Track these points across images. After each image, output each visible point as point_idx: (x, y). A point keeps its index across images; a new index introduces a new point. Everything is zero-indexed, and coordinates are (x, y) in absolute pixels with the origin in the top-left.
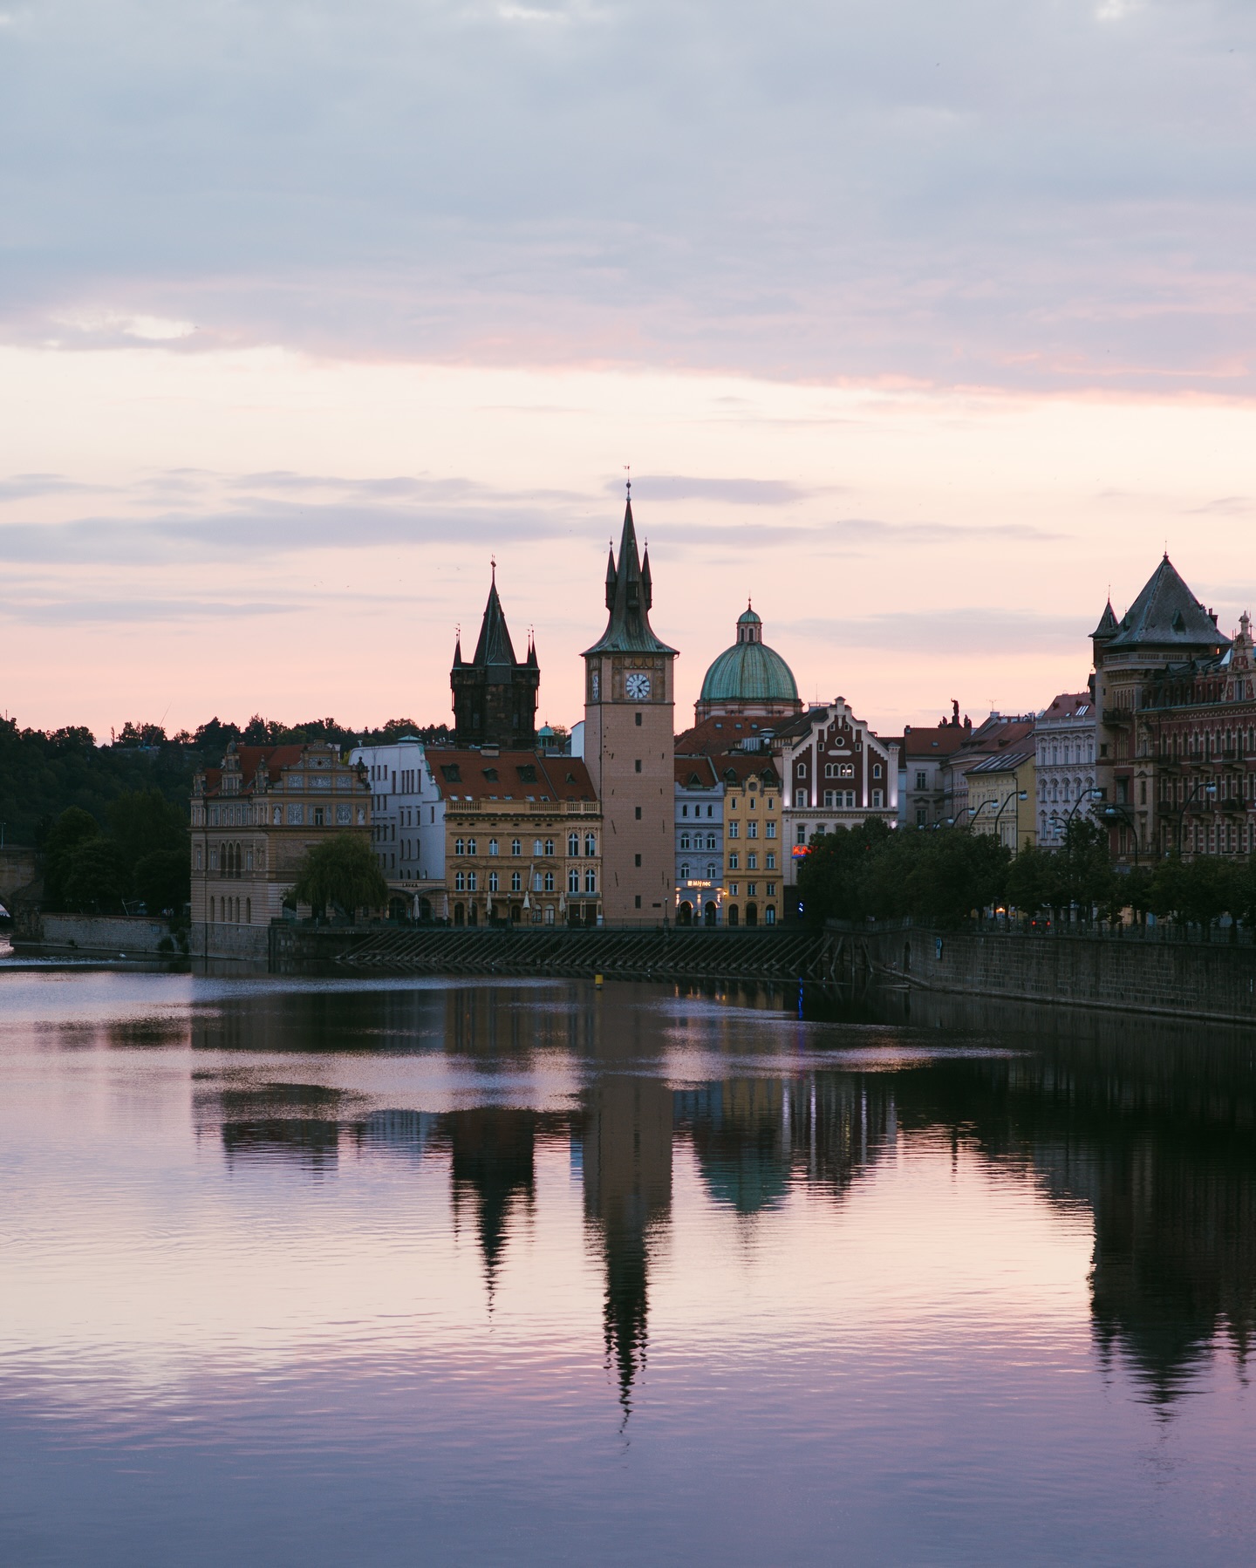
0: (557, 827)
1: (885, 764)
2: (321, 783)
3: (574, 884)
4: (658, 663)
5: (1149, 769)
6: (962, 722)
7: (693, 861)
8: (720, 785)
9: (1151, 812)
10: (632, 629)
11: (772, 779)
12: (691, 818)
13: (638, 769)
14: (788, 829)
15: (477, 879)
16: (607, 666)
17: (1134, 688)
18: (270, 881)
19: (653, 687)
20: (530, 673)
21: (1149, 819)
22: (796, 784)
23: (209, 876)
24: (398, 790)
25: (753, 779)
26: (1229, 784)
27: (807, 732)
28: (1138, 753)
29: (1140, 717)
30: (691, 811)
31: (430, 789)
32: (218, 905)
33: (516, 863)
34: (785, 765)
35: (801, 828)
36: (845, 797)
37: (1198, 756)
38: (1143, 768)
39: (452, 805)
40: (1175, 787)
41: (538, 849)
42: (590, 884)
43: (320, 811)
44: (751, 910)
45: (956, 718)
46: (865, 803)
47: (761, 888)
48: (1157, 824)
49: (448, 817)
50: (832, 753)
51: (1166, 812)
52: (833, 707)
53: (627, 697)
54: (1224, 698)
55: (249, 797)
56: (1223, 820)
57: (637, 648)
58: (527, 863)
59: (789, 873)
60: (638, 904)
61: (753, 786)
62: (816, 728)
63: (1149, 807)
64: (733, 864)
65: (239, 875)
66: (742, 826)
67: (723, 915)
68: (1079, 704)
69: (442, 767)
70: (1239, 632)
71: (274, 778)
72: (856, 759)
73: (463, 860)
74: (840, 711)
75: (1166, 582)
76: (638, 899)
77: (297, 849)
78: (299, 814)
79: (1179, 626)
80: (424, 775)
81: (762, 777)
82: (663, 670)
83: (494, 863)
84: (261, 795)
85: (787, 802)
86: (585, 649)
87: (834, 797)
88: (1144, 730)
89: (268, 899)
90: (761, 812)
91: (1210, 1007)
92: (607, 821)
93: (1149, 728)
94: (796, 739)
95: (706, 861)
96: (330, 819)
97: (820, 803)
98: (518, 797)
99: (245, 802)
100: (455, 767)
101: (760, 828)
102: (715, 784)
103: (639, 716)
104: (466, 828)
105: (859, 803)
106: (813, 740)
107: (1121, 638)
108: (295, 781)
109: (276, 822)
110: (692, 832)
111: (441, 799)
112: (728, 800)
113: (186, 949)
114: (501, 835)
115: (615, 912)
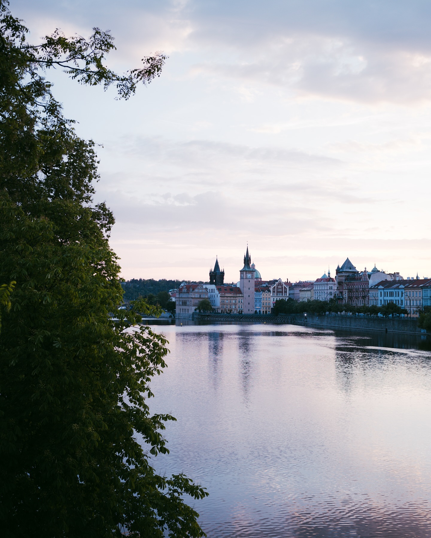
0: (237, 298)
1: (287, 289)
2: (200, 291)
3: (239, 307)
4: (252, 272)
5: (347, 291)
6: (289, 282)
7: (257, 304)
8: (261, 292)
9: (347, 298)
10: (248, 267)
11: (269, 291)
12: (257, 297)
13: (249, 289)
14: (272, 299)
15: (225, 306)
16: (244, 273)
17: (344, 278)
18: (193, 306)
19: (251, 276)
20: (223, 273)
21: (347, 299)
22: (273, 292)
23: (180, 305)
24: (210, 292)
25: (266, 291)
26: (362, 293)
27: (275, 284)
28: (344, 288)
29: (344, 283)
30: (257, 296)
31: (217, 292)
32: (181, 310)
33: (230, 304)
34: (271, 289)
35: (274, 299)
36: (280, 294)
37: (356, 289)
38: (345, 291)
39: (221, 295)
40: (351, 294)
41: (234, 302)
42: (242, 307)
43: (200, 295)
44: (266, 312)
45: (287, 281)
46: (284, 295)
47: (268, 308)
48: (348, 299)
49: (220, 296)
50: (278, 287)
51: (350, 298)
52: (279, 280)
53: (247, 278)
54: (362, 280)
55: (189, 293)
56: (361, 299)
57: (249, 270)
58: (232, 304)
59: (272, 306)
60: (249, 311)
61: (266, 292)
62: (276, 283)
63: (347, 297)
64: (263, 304)
65: (186, 305)
66: (265, 298)
67: (262, 312)
68: (322, 280)
69: (218, 289)
70: (365, 270)
71: (193, 290)
72: (282, 288)
73: (223, 303)
74: (280, 280)
75: (348, 262)
76: (249, 310)
77: (197, 301)
78: (197, 296)
79: (350, 269)
80: (216, 290)
81: (268, 290)
82: (253, 274)
83: (227, 304)
84: (191, 293)
85: (272, 295)
86: (240, 270)
87: (279, 294)
88: (346, 285)
89: (192, 309)
90: (268, 296)
91: (374, 328)
92: (244, 297)
93: (347, 285)
94: (273, 285)
95: (259, 304)
96: (202, 296)
97: (277, 295)
98: (230, 293)
99: (188, 294)
100: (221, 288)
101: (268, 299)
102: (260, 292)
103: (249, 281)
104: (223, 298)
105: (283, 295)
106: (276, 285)
107: (341, 270)
108: (196, 290)
109: (194, 297)
110: (257, 299)
111: (219, 294)
112: (263, 294)
113: (175, 317)
114: (228, 299)
115: (245, 312)
